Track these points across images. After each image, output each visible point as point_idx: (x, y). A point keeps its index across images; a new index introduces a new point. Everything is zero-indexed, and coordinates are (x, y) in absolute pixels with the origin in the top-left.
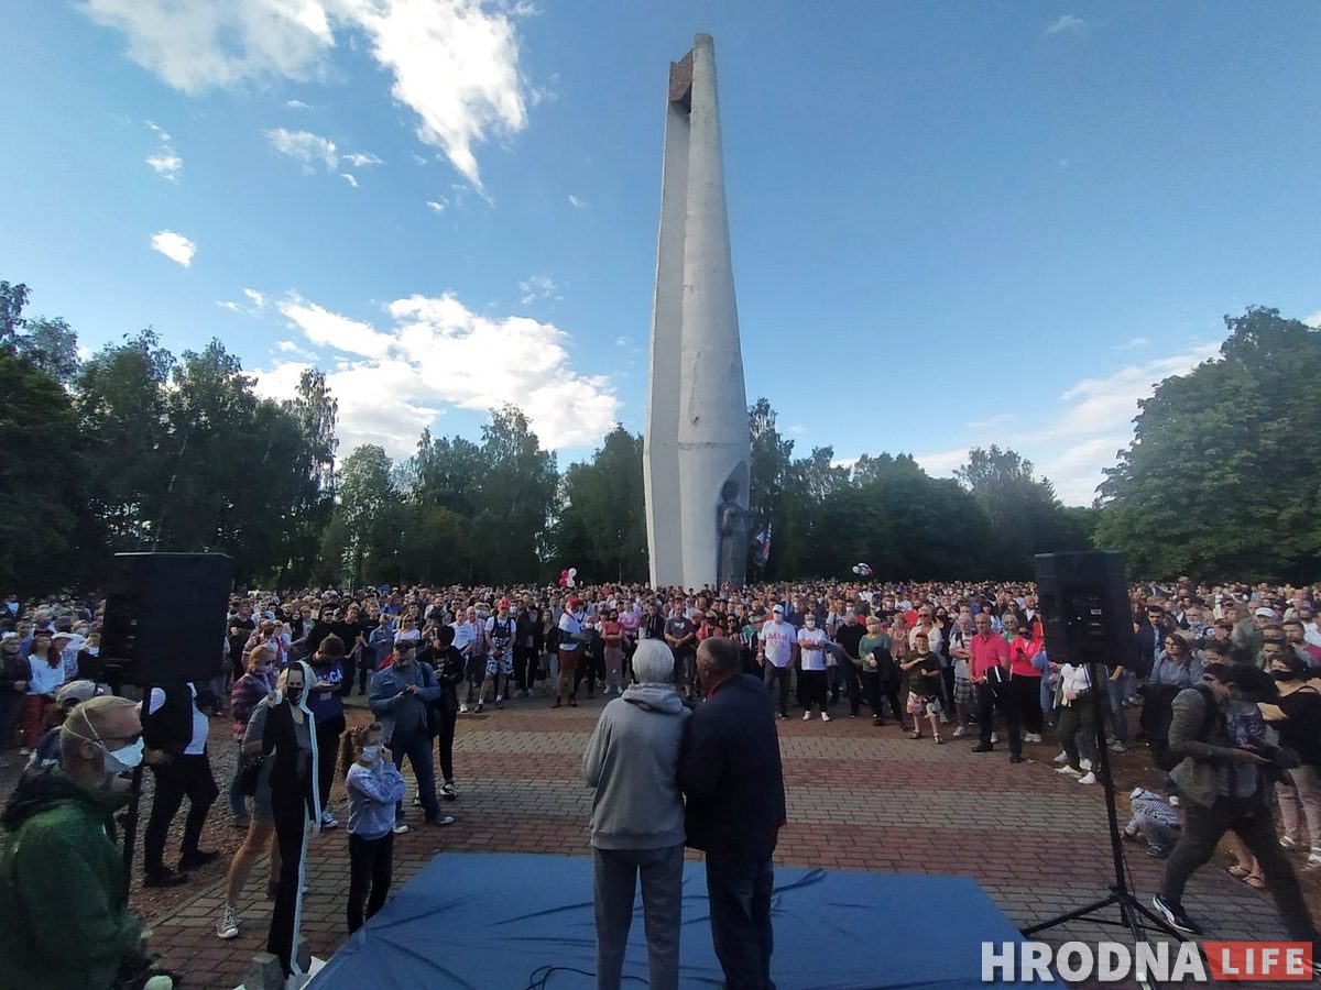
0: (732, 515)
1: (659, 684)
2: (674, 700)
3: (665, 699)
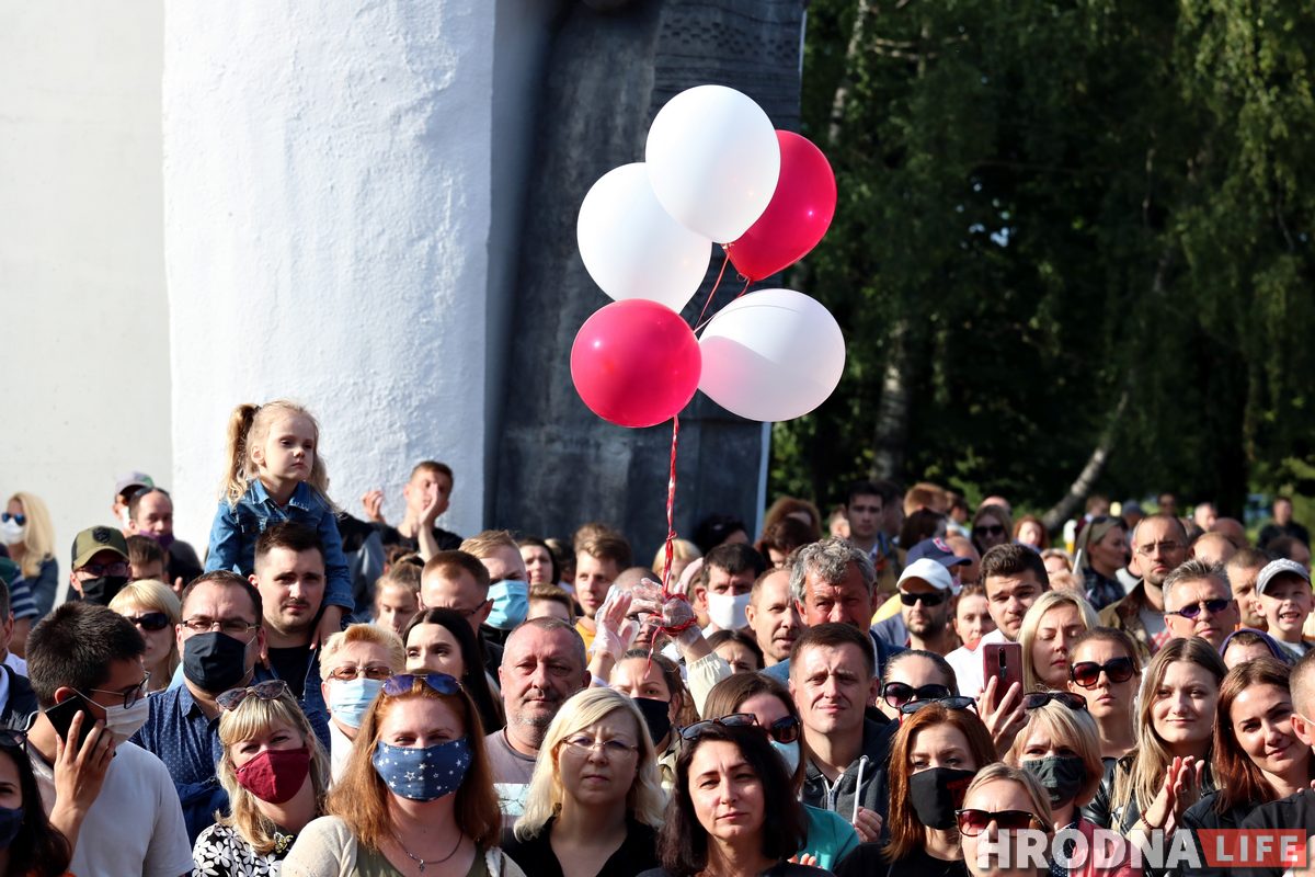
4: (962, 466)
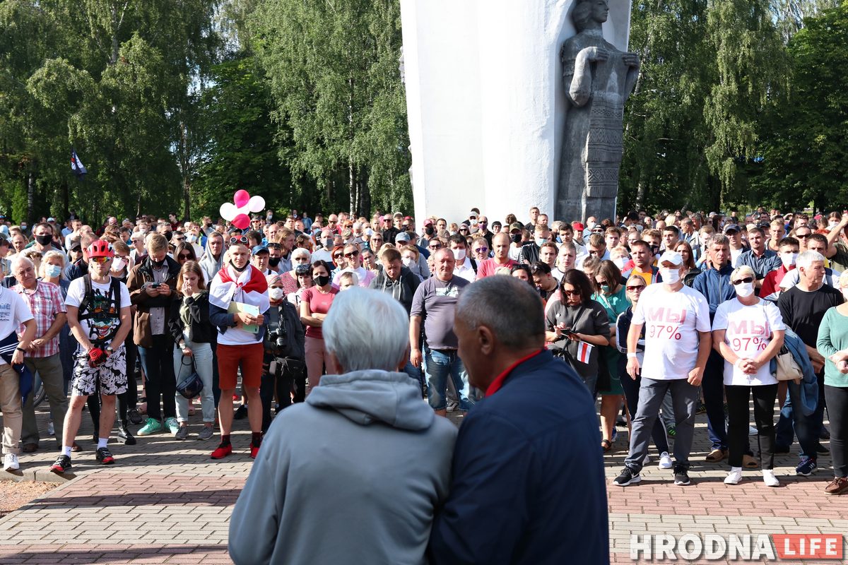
0: (592, 64)
1: (384, 373)
2: (414, 404)
3: (399, 402)
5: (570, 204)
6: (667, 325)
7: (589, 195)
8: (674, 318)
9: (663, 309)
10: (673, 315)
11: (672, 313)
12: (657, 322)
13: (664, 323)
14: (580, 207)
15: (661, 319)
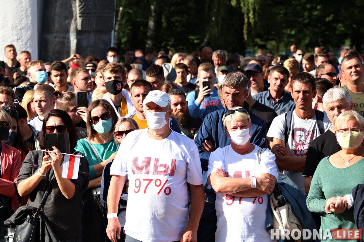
4: (170, 43)
5: (57, 39)
6: (155, 177)
7: (79, 28)
8: (163, 169)
9: (150, 158)
10: (162, 166)
11: (160, 163)
12: (143, 176)
13: (151, 176)
14: (69, 42)
15: (147, 172)
